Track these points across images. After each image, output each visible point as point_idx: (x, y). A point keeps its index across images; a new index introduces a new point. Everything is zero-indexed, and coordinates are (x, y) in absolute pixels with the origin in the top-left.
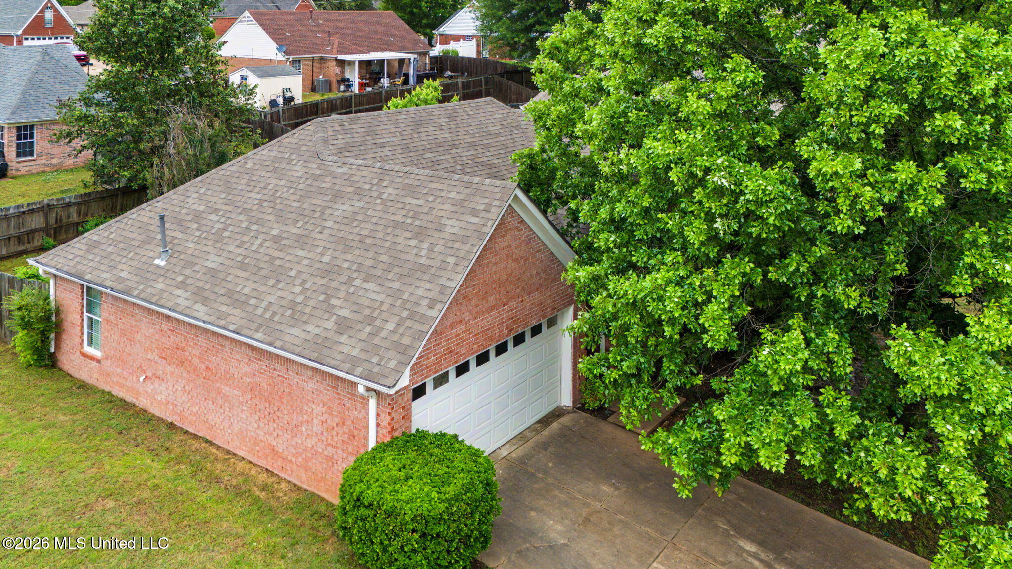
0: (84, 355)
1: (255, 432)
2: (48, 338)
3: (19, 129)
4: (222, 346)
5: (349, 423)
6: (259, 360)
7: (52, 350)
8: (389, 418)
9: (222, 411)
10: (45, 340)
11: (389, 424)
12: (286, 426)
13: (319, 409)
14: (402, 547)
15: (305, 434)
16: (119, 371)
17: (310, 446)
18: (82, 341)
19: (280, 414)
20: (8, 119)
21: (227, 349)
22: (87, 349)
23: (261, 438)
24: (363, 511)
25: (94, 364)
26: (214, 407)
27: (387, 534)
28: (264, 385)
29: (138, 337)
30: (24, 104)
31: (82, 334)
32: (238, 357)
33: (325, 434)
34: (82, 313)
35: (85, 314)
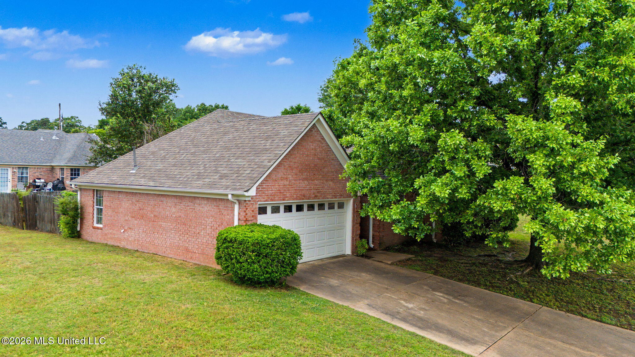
0: (94, 228)
1: (178, 242)
2: (77, 221)
3: (72, 170)
4: (162, 201)
5: (225, 223)
6: (181, 203)
7: (78, 229)
8: (244, 214)
9: (162, 236)
10: (75, 222)
11: (245, 217)
12: (193, 235)
13: (210, 220)
14: (247, 260)
15: (202, 236)
16: (111, 231)
17: (205, 241)
18: (93, 221)
19: (190, 230)
20: (66, 163)
21: (165, 202)
22: (96, 225)
23: (181, 244)
24: (227, 244)
25: (100, 231)
26: (158, 236)
27: (239, 253)
28: (183, 216)
29: (121, 210)
30: (74, 157)
31: (93, 217)
32: (170, 205)
33: (213, 233)
34: (94, 206)
35: (95, 207)
